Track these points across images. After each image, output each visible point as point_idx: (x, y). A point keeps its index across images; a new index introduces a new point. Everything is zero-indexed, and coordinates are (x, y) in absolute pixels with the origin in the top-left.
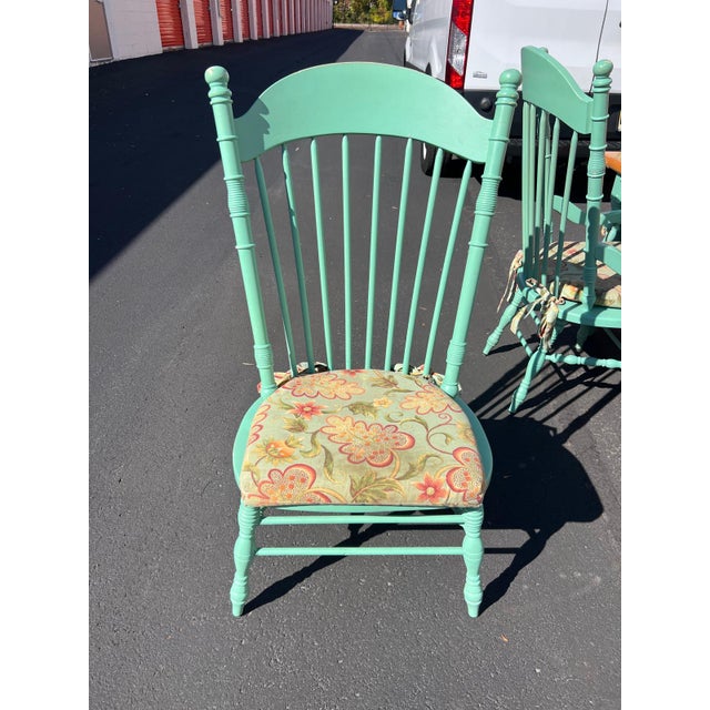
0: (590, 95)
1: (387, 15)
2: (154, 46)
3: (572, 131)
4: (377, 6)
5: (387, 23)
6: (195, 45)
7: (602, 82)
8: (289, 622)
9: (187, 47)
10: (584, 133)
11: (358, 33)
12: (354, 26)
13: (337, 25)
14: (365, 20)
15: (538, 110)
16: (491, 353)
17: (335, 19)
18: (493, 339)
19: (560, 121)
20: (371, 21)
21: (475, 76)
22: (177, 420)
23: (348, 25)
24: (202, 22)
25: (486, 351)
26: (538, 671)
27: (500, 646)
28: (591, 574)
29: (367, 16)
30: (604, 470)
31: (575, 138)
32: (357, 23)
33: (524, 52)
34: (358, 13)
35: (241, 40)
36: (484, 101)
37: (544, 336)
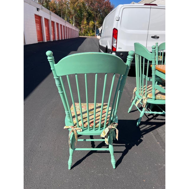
0: (151, 53)
1: (92, 34)
2: (36, 41)
3: (148, 60)
4: (90, 32)
5: (92, 36)
6: (46, 41)
7: (154, 50)
8: (90, 180)
9: (44, 41)
10: (150, 60)
11: (85, 38)
12: (84, 37)
13: (80, 36)
14: (87, 35)
15: (139, 56)
16: (130, 112)
17: (80, 35)
18: (130, 109)
19: (145, 58)
20: (88, 36)
21: (119, 48)
22: (54, 131)
23: (83, 36)
24: (47, 36)
25: (129, 112)
26: (154, 188)
27: (143, 182)
28: (162, 164)
29: (87, 34)
30: (162, 139)
31: (148, 62)
32: (85, 36)
33: (135, 44)
34: (85, 34)
35: (57, 40)
36: (121, 54)
37: (144, 107)
